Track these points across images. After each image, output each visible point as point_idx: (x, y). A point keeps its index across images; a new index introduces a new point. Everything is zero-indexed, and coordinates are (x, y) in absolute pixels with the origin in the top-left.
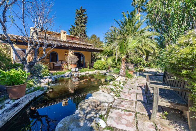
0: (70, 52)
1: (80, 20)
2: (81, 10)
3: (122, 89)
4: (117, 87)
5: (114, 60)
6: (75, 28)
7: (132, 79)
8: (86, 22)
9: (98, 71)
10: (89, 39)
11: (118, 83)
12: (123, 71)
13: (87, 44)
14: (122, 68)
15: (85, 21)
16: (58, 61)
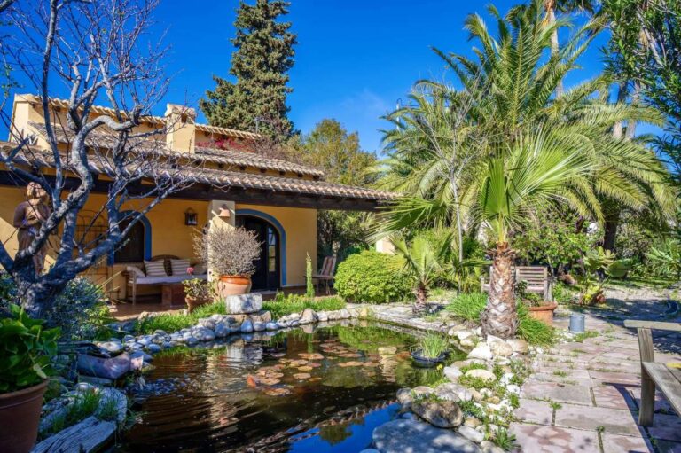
0: (219, 212)
1: (260, 52)
2: (265, 7)
3: (515, 402)
4: (490, 393)
5: (445, 252)
6: (232, 93)
7: (553, 350)
8: (289, 64)
9: (364, 310)
10: (306, 143)
11: (487, 375)
12: (502, 307)
13: (297, 169)
14: (497, 294)
15: (283, 57)
16: (150, 259)
